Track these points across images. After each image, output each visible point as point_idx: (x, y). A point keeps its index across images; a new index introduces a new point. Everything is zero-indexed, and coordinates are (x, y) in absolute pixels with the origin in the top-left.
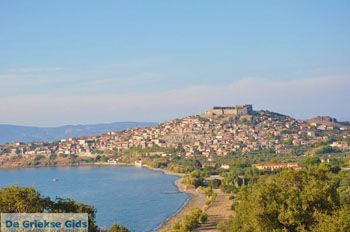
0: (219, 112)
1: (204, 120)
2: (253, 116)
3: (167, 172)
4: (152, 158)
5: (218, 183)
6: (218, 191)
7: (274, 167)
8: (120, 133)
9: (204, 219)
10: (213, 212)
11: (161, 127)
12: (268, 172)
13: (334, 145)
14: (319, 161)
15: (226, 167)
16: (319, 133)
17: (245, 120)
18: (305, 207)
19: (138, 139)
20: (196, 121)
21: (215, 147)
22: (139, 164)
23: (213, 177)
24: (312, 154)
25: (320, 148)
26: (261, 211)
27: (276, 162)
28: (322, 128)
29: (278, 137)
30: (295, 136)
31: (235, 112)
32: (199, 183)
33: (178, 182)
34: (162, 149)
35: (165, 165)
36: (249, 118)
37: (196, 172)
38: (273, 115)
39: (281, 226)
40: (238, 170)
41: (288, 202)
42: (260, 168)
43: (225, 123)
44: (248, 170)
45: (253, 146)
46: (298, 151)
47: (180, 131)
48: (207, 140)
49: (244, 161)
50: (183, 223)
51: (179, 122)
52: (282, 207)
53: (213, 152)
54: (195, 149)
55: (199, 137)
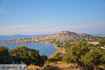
0: (63, 32)
1: (60, 34)
2: (70, 33)
3: (53, 44)
4: (50, 41)
5: (63, 46)
6: (62, 48)
7: (73, 43)
8: (43, 36)
9: (60, 53)
10: (61, 52)
11: (51, 35)
12: (72, 44)
13: (85, 39)
14: (82, 42)
15: (64, 43)
16: (82, 37)
17: (68, 34)
18: (81, 51)
19: (47, 38)
20: (58, 34)
21: (62, 39)
22: (47, 43)
23: (62, 45)
24: (81, 41)
25: (82, 40)
26: (73, 52)
27: (74, 42)
28: (83, 36)
29: (74, 37)
30: (78, 37)
31: (66, 32)
32: (59, 46)
33: (55, 46)
34: (52, 40)
35: (52, 43)
36: (69, 33)
37: (58, 44)
38: (73, 33)
39: (76, 55)
40: (67, 44)
41: (78, 50)
42: (71, 43)
43: (64, 35)
44: (68, 44)
45: (69, 39)
46: (78, 40)
47: (55, 36)
48: (60, 38)
49: (68, 42)
50: (56, 54)
51: (55, 34)
52: (77, 51)
53: (62, 40)
54: (58, 40)
55: (59, 37)
